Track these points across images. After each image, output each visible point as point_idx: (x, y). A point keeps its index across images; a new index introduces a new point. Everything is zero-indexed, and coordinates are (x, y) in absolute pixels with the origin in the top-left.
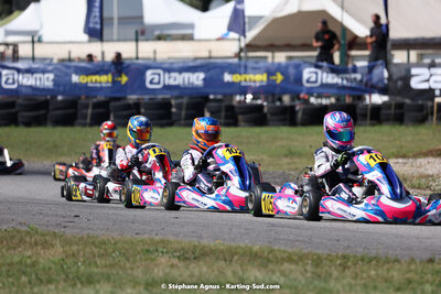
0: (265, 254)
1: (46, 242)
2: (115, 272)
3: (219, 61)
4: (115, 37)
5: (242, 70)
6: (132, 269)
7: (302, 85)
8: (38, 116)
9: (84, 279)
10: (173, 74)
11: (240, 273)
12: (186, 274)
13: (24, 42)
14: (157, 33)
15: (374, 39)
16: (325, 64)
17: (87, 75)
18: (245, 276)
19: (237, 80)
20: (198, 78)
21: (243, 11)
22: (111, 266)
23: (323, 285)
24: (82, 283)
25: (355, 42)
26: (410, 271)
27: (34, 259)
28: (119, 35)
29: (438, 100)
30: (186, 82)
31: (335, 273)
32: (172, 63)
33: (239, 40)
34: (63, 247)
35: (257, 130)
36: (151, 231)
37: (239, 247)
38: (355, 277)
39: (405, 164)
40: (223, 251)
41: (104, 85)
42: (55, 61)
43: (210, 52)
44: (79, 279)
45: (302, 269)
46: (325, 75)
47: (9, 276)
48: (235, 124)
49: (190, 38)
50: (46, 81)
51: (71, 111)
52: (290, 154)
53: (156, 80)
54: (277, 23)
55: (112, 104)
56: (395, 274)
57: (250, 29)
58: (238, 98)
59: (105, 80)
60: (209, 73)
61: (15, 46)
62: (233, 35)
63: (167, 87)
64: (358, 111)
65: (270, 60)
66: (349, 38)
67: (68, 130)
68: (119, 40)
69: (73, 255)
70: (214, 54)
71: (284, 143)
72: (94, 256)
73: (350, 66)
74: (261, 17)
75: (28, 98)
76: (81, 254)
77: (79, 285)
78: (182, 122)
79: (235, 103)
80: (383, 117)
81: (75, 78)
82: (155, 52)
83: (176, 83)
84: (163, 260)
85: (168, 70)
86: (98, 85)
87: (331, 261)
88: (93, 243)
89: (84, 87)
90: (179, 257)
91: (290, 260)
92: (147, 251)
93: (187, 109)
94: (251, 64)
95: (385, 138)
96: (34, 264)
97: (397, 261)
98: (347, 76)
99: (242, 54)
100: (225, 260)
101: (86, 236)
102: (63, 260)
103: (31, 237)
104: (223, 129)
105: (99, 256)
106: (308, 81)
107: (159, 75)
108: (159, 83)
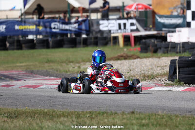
0: (51, 113)
5: (23, 24)
11: (40, 124)
12: (12, 126)
18: (43, 125)
20: (3, 28)
26: (124, 119)
29: (112, 35)
31: (88, 122)
33: (21, 10)
35: (32, 51)
37: (38, 110)
40: (29, 112)
43: (7, 16)
45: (71, 120)
46: (61, 25)
48: (21, 48)
52: (48, 61)
56: (117, 120)
60: (9, 25)
64: (77, 41)
66: (71, 8)
70: (9, 17)
80: (88, 43)
87: (84, 115)
90: (7, 117)
91: (64, 116)
97: (116, 113)
100: (31, 117)
104: (16, 51)
106: (54, 28)
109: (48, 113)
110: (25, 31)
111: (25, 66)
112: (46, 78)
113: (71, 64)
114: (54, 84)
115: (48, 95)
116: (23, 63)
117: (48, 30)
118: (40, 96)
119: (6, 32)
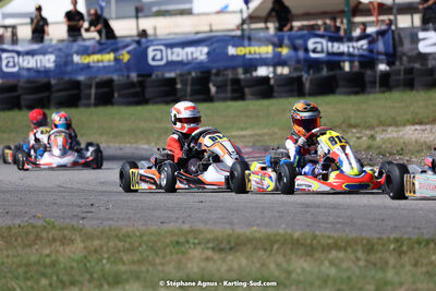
1: (64, 237)
2: (144, 269)
3: (219, 33)
5: (246, 42)
9: (110, 279)
10: (176, 50)
11: (285, 265)
12: (224, 268)
13: (22, 24)
14: (155, 9)
17: (89, 55)
18: (291, 268)
19: (242, 53)
20: (201, 52)
22: (140, 262)
23: (380, 275)
24: (109, 284)
27: (53, 257)
30: (190, 57)
31: (392, 261)
33: (241, 12)
34: (83, 241)
35: (266, 102)
36: (177, 219)
37: (278, 234)
39: (424, 131)
40: (260, 240)
41: (106, 64)
42: (54, 42)
43: (211, 25)
44: (105, 279)
45: (352, 256)
46: (330, 44)
47: (27, 279)
48: (242, 97)
49: (189, 12)
50: (48, 62)
51: (75, 92)
53: (158, 57)
55: (116, 83)
59: (107, 58)
60: (211, 44)
63: (171, 64)
66: (352, 4)
67: (73, 111)
69: (96, 251)
70: (214, 28)
72: (119, 251)
75: (29, 81)
76: (105, 249)
77: (106, 287)
78: (188, 97)
79: (240, 76)
80: (392, 83)
81: (76, 59)
82: (155, 29)
83: (179, 59)
84: (196, 253)
85: (171, 46)
86: (101, 64)
87: (384, 245)
88: (117, 236)
89: (88, 67)
90: (213, 249)
91: (336, 246)
92: (178, 243)
93: (192, 84)
94: (253, 34)
95: (397, 105)
96: (54, 264)
100: (265, 250)
101: (107, 229)
102: (85, 257)
103: (48, 232)
104: (230, 103)
105: (124, 251)
106: (314, 51)
107: (161, 51)
108: (162, 59)
109: (302, 241)
110: (251, 59)
111: (250, 136)
113: (354, 130)
116: (246, 129)
117: (301, 54)
119: (209, 61)
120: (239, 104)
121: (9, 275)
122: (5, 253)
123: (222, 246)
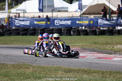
0: (88, 71)
1: (28, 67)
2: (47, 76)
3: (75, 17)
4: (46, 11)
5: (82, 20)
6: (51, 75)
7: (98, 24)
8: (25, 33)
9: (38, 78)
10: (62, 21)
11: (81, 76)
13: (21, 13)
14: (58, 10)
15: (118, 11)
16: (104, 18)
17: (39, 22)
18: (83, 77)
19: (80, 23)
20: (69, 22)
21: (82, 4)
22: (46, 74)
23: (104, 79)
24: (38, 79)
25: (113, 12)
27: (25, 72)
28: (47, 10)
30: (66, 23)
31: (108, 76)
32: (62, 18)
33: (81, 12)
34: (32, 69)
35: (86, 36)
36: (57, 64)
37: (81, 69)
38: (114, 77)
40: (76, 70)
41: (43, 24)
42: (30, 18)
43: (73, 15)
45: (99, 75)
46: (104, 21)
47: (18, 77)
48: (80, 35)
49: (67, 11)
50: (28, 23)
51: (34, 31)
52: (95, 43)
53: (58, 23)
54: (91, 7)
55: (46, 29)
57: (84, 9)
58: (80, 28)
59: (44, 23)
60: (72, 20)
61: (19, 14)
62: (79, 10)
63: (61, 25)
64: (114, 31)
65: (89, 17)
66: (111, 11)
67: (34, 37)
68: (47, 12)
69: (35, 71)
70: (74, 16)
71: (93, 40)
72: (41, 71)
73: (112, 19)
74: (87, 5)
75: (23, 28)
76: (37, 71)
77: (37, 79)
78: (65, 34)
79: (79, 29)
80: (121, 33)
81: (35, 22)
82: (57, 15)
83: (63, 24)
84: (60, 72)
85: (61, 20)
86: (42, 24)
87: (107, 73)
89: (38, 25)
90: (64, 72)
91: (95, 72)
92: (56, 70)
93: (66, 31)
94: (84, 18)
96: (25, 73)
98: (111, 22)
99: (82, 16)
100: (77, 72)
101: (39, 66)
102: (32, 72)
103: (24, 66)
104: (76, 36)
105: (42, 71)
106: (100, 23)
107: (58, 21)
108: (58, 24)
112: (92, 53)
114: (95, 56)
115: (90, 62)
118: (84, 62)
120: (79, 37)
121: (13, 75)
122: (13, 70)
123: (67, 71)
